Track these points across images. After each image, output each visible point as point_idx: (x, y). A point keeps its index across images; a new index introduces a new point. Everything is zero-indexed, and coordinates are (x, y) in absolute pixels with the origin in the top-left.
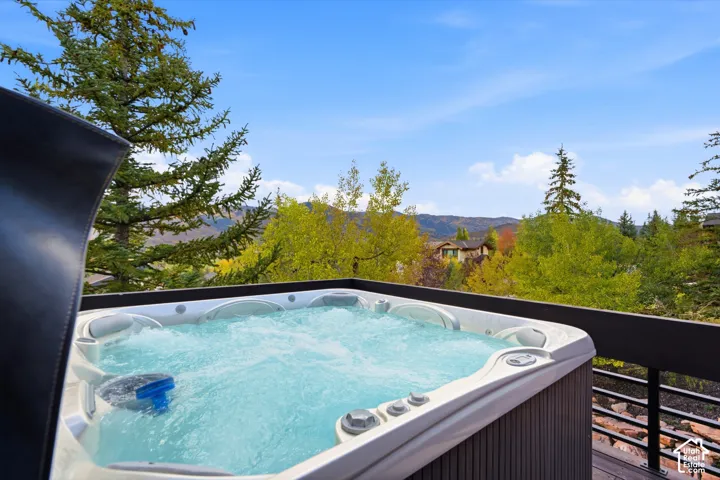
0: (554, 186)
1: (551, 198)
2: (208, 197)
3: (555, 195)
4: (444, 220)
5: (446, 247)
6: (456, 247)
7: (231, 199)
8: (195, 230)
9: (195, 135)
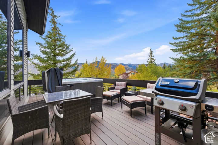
0: (149, 57)
1: (149, 60)
2: (69, 65)
3: (150, 60)
4: (135, 65)
5: (132, 72)
6: (134, 72)
7: (73, 65)
8: (67, 70)
9: (67, 53)
